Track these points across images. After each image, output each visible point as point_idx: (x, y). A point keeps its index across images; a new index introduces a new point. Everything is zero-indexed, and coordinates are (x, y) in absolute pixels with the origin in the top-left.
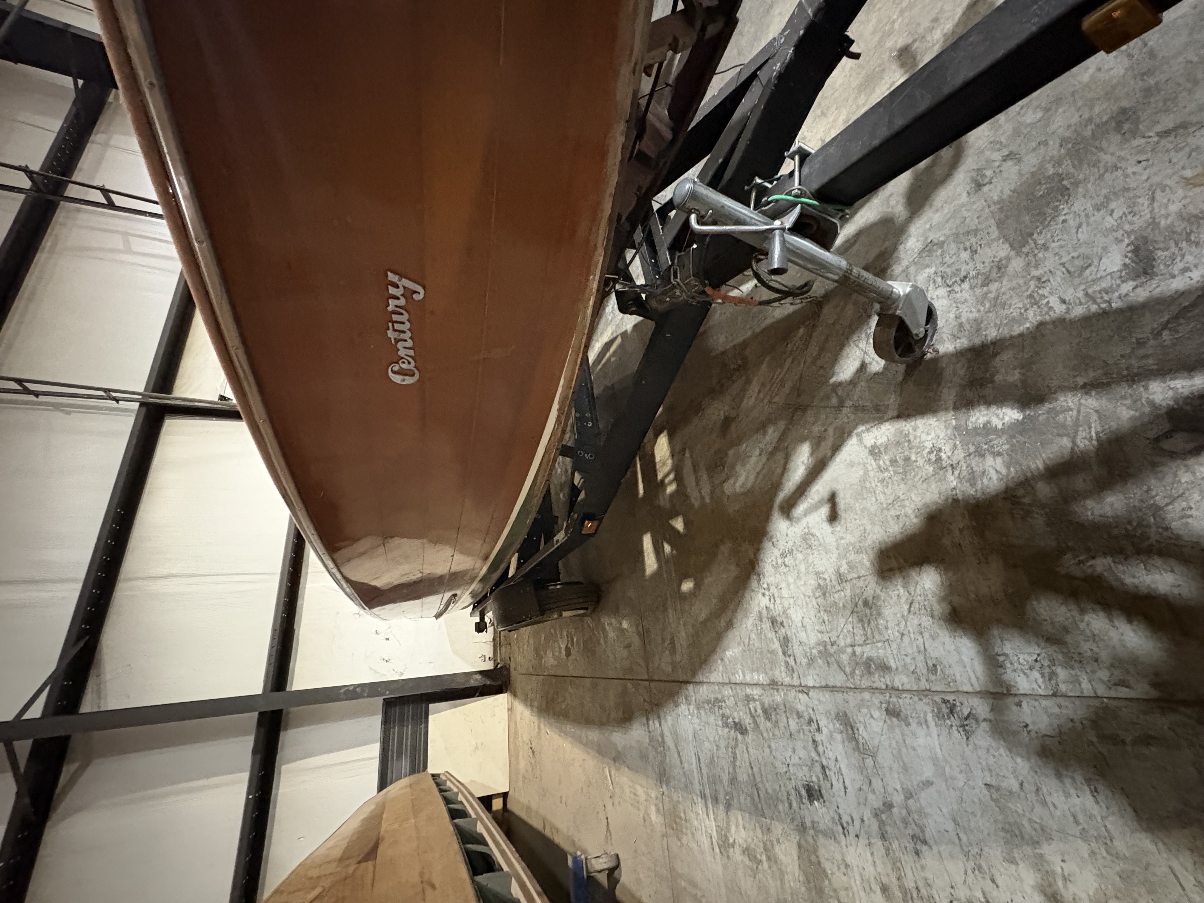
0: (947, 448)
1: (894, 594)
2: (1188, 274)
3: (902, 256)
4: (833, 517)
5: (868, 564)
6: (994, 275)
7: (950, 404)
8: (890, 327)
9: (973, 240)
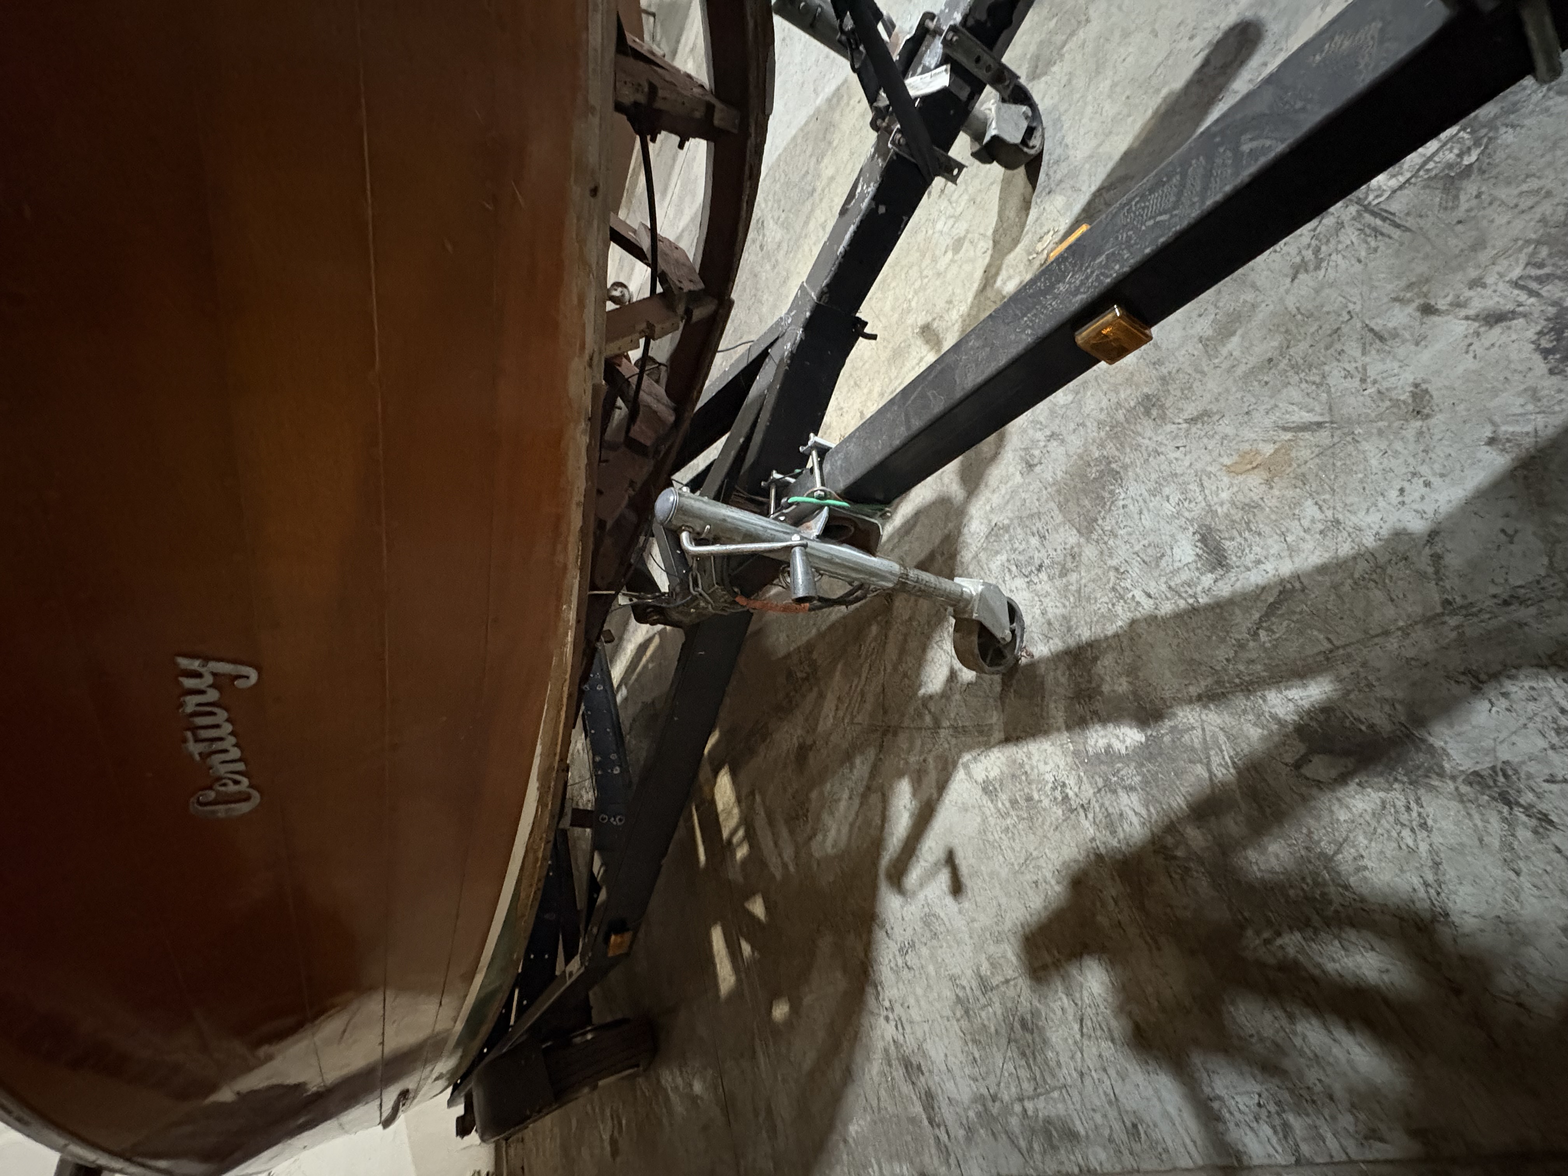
0: (1071, 782)
1: (1056, 1006)
2: (1262, 566)
3: (969, 541)
4: (957, 888)
5: (1014, 959)
6: (1069, 565)
7: (1061, 721)
8: (970, 633)
9: (1039, 525)
